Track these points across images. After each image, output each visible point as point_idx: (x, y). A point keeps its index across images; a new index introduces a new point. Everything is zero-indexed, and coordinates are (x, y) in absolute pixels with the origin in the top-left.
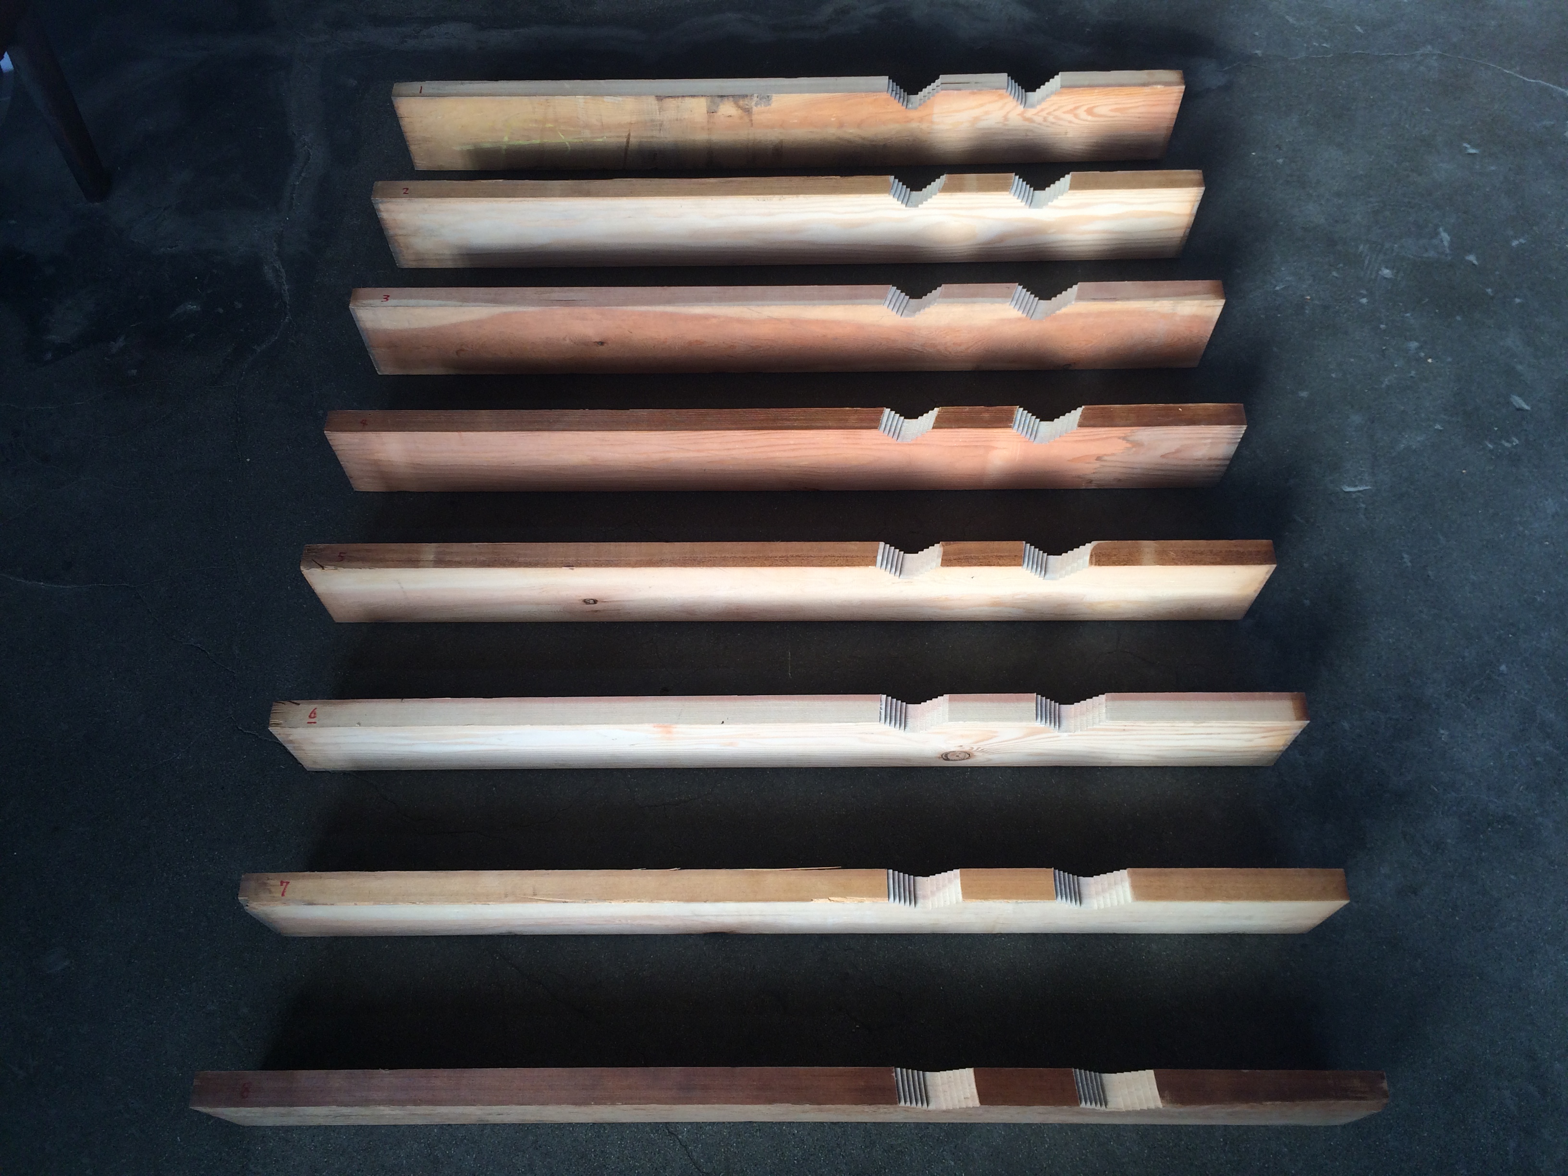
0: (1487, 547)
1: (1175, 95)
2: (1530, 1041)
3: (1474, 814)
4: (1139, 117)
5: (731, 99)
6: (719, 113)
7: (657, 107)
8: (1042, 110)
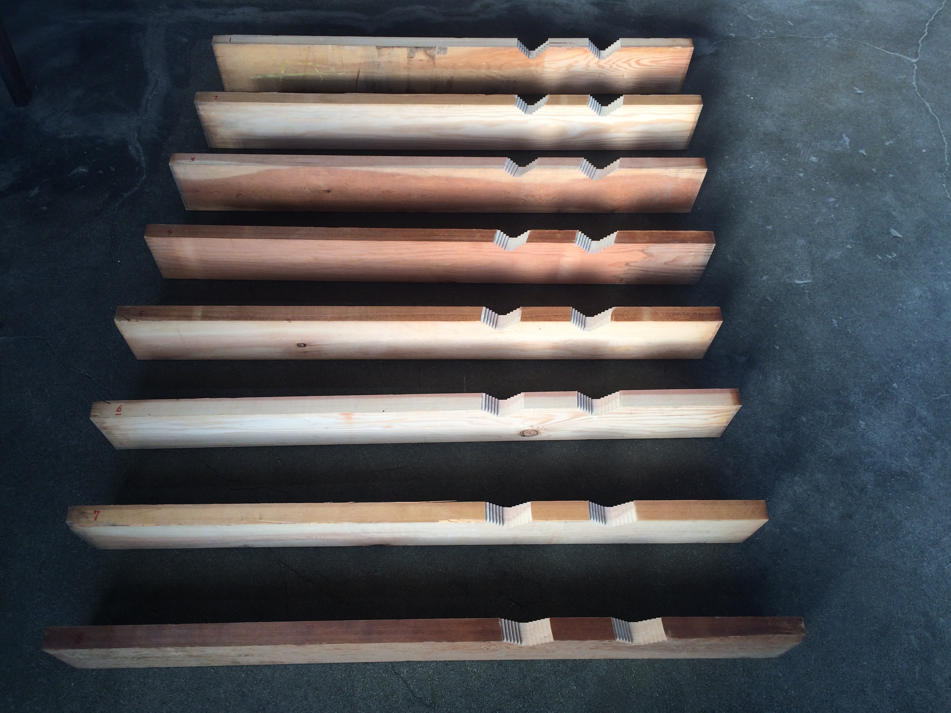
0: (882, 315)
1: (689, 53)
2: (924, 605)
3: (883, 471)
4: (667, 67)
5: (422, 49)
6: (415, 58)
7: (377, 53)
8: (609, 61)
